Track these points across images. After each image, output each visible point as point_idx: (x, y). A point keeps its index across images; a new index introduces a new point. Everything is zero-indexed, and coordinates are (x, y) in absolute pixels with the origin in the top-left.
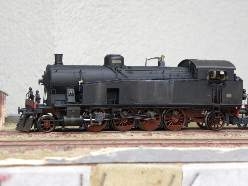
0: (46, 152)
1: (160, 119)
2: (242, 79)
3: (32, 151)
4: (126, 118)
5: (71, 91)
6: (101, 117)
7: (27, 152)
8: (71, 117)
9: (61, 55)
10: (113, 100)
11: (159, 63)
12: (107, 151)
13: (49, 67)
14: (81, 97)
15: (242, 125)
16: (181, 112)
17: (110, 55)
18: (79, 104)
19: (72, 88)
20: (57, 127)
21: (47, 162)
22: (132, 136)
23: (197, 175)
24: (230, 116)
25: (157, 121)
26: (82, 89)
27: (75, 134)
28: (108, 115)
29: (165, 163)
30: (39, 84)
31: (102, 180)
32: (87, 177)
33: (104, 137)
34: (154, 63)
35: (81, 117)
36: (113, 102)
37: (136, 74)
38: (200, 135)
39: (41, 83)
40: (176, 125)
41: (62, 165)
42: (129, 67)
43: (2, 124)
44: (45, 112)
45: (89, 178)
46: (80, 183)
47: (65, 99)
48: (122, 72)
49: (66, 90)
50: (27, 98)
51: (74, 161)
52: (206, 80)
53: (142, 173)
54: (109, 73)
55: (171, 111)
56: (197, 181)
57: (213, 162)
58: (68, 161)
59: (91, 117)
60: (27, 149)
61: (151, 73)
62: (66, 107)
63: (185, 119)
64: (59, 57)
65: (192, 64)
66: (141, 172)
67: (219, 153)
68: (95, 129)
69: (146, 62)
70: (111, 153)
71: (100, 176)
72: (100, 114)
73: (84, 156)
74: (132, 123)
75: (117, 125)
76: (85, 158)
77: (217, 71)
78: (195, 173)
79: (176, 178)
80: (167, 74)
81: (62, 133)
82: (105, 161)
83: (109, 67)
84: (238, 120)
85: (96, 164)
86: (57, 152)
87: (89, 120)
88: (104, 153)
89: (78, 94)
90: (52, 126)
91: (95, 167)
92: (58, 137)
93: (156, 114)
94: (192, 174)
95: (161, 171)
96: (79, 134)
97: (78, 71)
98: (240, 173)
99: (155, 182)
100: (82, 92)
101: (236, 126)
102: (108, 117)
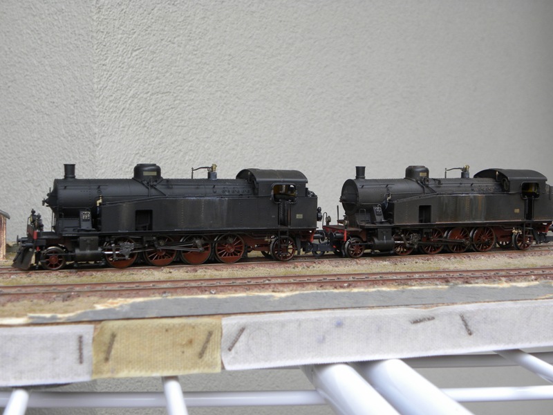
0: (36, 304)
1: (210, 249)
2: (316, 194)
3: (15, 304)
4: (163, 250)
5: (86, 215)
6: (127, 248)
7: (9, 304)
8: (85, 250)
9: (73, 166)
10: (144, 225)
11: (209, 174)
12: (117, 303)
13: (57, 182)
14: (100, 223)
15: (318, 252)
16: (238, 239)
17: (141, 165)
18: (96, 232)
19: (88, 210)
20: (68, 263)
21: (30, 321)
22: (170, 272)
23: (242, 330)
24: (302, 242)
25: (206, 252)
26: (100, 211)
27: (91, 272)
28: (138, 245)
29: (198, 316)
30: (43, 205)
31: (110, 343)
32: (88, 339)
33: (131, 276)
34: (203, 175)
35: (100, 250)
36: (144, 228)
37: (177, 190)
38: (261, 268)
39: (46, 204)
40: (232, 255)
41: (52, 324)
42: (168, 180)
43: (2, 256)
44: (49, 242)
45: (91, 341)
46: (78, 347)
47: (78, 225)
48: (158, 187)
49: (79, 213)
50: (29, 223)
51: (69, 318)
52: (270, 196)
53: (167, 330)
54: (139, 189)
55: (225, 238)
56: (243, 338)
57: (264, 312)
58: (60, 319)
59: (114, 250)
60: (9, 301)
61: (198, 188)
62: (78, 237)
63: (243, 248)
64: (70, 169)
65: (252, 175)
66: (164, 330)
67: (271, 299)
68: (120, 264)
69: (192, 173)
70: (121, 306)
71: (107, 338)
72: (127, 244)
73: (83, 311)
74: (172, 255)
75: (152, 258)
76: (85, 313)
77: (286, 185)
78: (240, 328)
79: (213, 336)
80: (219, 189)
81: (74, 270)
82: (114, 317)
83: (140, 180)
84: (313, 247)
85: (100, 321)
86: (52, 304)
87: (111, 252)
88: (112, 306)
89: (96, 219)
90: (60, 262)
91: (99, 326)
92: (68, 277)
93: (203, 242)
94: (235, 330)
95: (193, 327)
96: (98, 271)
97: (96, 187)
98: (300, 325)
99: (184, 343)
100: (100, 215)
101: (311, 253)
102: (139, 249)
